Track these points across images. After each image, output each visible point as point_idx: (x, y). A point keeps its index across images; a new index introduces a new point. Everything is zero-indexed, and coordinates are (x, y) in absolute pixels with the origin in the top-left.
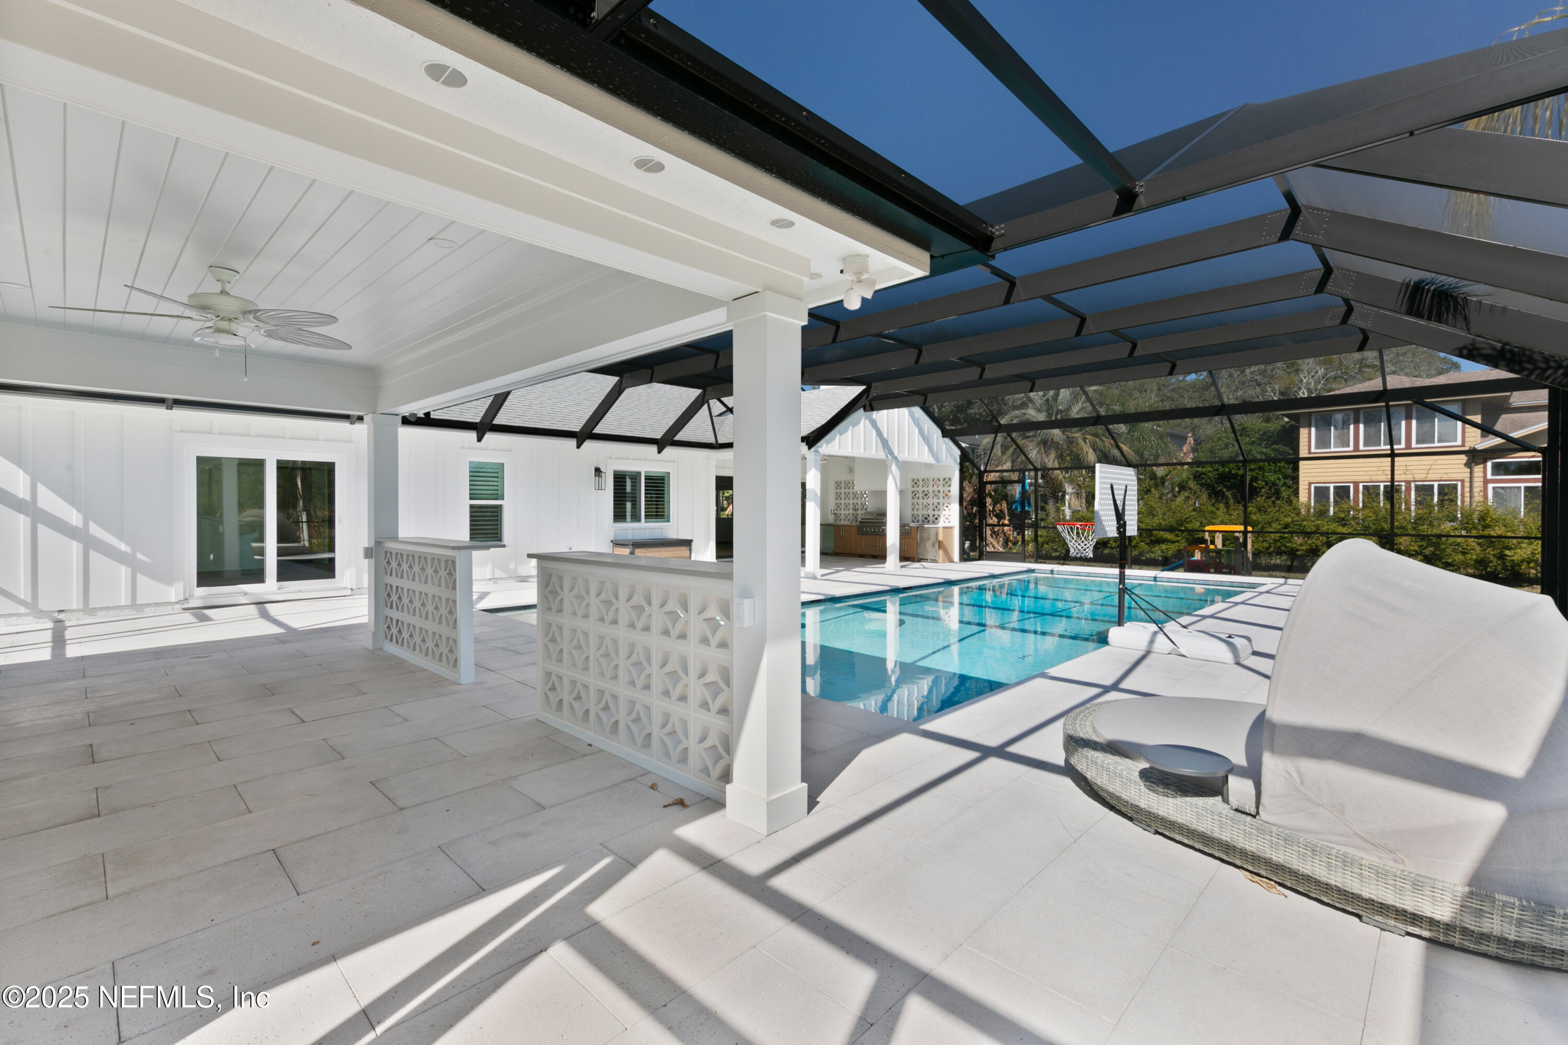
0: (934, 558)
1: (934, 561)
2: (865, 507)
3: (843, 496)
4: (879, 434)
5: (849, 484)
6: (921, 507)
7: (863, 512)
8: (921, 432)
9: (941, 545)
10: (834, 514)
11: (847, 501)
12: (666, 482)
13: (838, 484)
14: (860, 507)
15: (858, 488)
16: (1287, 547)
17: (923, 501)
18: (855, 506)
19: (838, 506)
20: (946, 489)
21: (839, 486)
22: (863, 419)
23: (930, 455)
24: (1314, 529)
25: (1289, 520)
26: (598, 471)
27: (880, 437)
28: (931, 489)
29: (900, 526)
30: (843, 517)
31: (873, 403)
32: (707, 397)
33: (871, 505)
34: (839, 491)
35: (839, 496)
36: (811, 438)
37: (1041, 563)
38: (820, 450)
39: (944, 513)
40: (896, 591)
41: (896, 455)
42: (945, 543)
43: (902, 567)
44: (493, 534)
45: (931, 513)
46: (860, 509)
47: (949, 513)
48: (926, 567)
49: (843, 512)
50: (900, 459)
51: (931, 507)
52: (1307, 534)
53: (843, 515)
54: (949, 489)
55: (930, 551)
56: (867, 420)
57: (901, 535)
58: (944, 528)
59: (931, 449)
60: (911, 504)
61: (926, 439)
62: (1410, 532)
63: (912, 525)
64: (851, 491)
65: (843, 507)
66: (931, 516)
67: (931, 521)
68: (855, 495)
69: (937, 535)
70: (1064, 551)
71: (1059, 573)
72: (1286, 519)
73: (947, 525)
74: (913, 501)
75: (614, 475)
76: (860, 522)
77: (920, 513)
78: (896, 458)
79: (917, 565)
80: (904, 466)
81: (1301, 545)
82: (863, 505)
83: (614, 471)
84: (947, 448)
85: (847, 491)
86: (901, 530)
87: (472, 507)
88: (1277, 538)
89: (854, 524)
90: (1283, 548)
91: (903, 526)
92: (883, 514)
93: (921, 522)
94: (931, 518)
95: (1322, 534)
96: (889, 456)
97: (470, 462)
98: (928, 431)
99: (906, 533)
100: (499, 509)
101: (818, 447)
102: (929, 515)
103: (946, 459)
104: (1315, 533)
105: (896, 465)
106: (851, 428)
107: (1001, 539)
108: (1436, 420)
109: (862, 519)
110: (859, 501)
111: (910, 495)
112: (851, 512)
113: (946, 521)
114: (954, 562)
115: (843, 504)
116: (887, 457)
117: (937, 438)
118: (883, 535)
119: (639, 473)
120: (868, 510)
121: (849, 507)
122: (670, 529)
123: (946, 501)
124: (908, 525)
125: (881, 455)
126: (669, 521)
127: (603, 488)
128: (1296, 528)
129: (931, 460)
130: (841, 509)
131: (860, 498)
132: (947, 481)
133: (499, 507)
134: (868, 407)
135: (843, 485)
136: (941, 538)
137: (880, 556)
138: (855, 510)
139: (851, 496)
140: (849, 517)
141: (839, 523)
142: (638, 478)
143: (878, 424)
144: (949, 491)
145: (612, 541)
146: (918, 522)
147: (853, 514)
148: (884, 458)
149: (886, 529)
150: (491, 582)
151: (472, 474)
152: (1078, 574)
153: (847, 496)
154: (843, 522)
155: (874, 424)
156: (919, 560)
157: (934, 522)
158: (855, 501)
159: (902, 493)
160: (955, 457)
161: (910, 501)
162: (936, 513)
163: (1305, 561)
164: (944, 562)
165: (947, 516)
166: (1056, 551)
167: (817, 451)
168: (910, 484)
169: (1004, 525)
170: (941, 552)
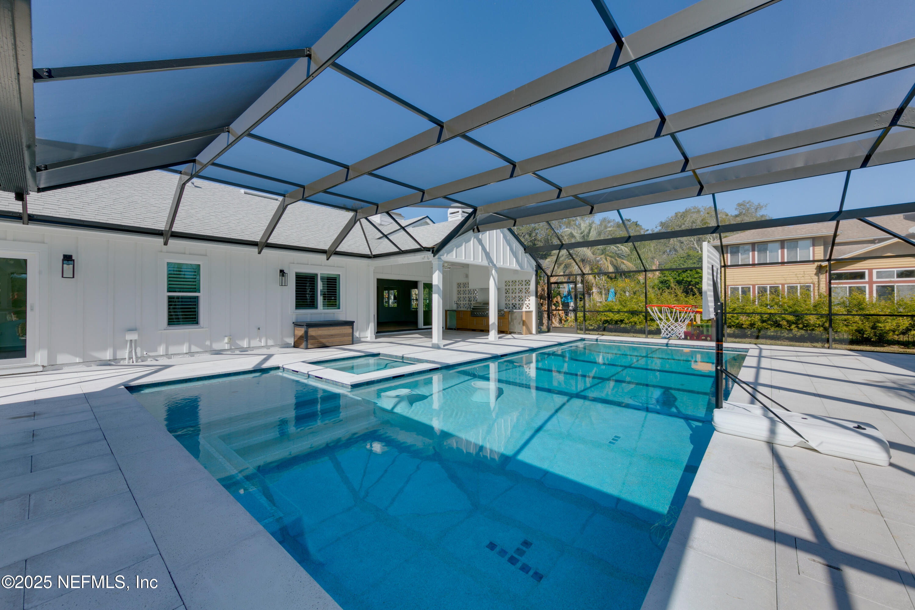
0: (520, 332)
1: (520, 333)
2: (476, 299)
3: (462, 292)
4: (484, 249)
5: (466, 285)
6: (511, 299)
7: (474, 302)
8: (511, 249)
9: (524, 323)
10: (456, 303)
11: (465, 296)
12: (337, 281)
13: (459, 285)
14: (472, 299)
15: (471, 287)
16: (735, 323)
17: (512, 295)
18: (470, 299)
19: (459, 299)
20: (527, 287)
21: (459, 286)
22: (473, 238)
23: (517, 265)
24: (751, 311)
25: (736, 305)
26: (282, 272)
27: (484, 252)
28: (517, 287)
29: (498, 311)
30: (462, 306)
31: (479, 226)
32: (358, 217)
33: (480, 298)
34: (459, 289)
35: (459, 292)
36: (435, 249)
37: (587, 334)
38: (442, 257)
39: (526, 302)
40: (495, 358)
41: (495, 263)
42: (527, 322)
43: (499, 338)
44: (192, 318)
45: (517, 302)
46: (472, 301)
47: (529, 302)
48: (516, 337)
49: (462, 303)
50: (497, 266)
51: (517, 299)
52: (748, 314)
53: (462, 304)
54: (529, 287)
55: (517, 327)
56: (475, 239)
57: (498, 317)
58: (526, 312)
59: (517, 261)
60: (504, 297)
61: (514, 253)
62: (813, 312)
63: (505, 310)
64: (467, 289)
65: (462, 299)
66: (517, 304)
67: (517, 308)
68: (469, 291)
69: (522, 316)
70: (596, 326)
71: (602, 341)
72: (734, 305)
73: (528, 310)
74: (506, 295)
75: (296, 275)
76: (473, 309)
77: (511, 303)
78: (495, 265)
79: (509, 336)
80: (501, 271)
81: (745, 321)
82: (475, 298)
83: (296, 273)
84: (527, 261)
85: (464, 289)
86: (498, 314)
87: (170, 298)
88: (730, 317)
89: (469, 310)
90: (732, 323)
91: (499, 311)
92: (487, 304)
93: (511, 308)
94: (517, 306)
95: (758, 314)
96: (490, 263)
97: (168, 264)
98: (516, 248)
99: (502, 315)
100: (197, 300)
101: (441, 256)
102: (516, 304)
103: (527, 267)
104: (753, 313)
105: (495, 270)
106: (464, 244)
107: (558, 319)
108: (798, 249)
109: (474, 307)
110: (472, 296)
111: (504, 291)
112: (467, 302)
113: (527, 307)
114: (532, 334)
115: (462, 297)
116: (489, 265)
117: (521, 253)
118: (487, 316)
119: (317, 275)
120: (478, 301)
121: (466, 299)
122: (340, 314)
123: (527, 294)
124: (503, 310)
125: (485, 263)
126: (339, 308)
127: (286, 285)
128: (740, 311)
129: (518, 268)
130: (461, 301)
131: (472, 294)
132: (528, 283)
133: (197, 298)
134: (476, 230)
135: (462, 286)
136: (524, 319)
137: (485, 331)
138: (470, 301)
139: (467, 292)
140: (466, 306)
141: (459, 309)
142: (316, 278)
143: (483, 242)
144: (529, 288)
145: (293, 323)
146: (509, 308)
147: (469, 304)
148: (487, 265)
149: (489, 313)
150: (188, 356)
151: (170, 272)
152: (614, 341)
153: (464, 292)
154: (462, 309)
155: (480, 242)
156: (511, 333)
157: (519, 308)
158: (470, 296)
159: (499, 289)
160: (532, 267)
161: (504, 295)
162: (521, 302)
163: (746, 331)
164: (526, 334)
165: (528, 304)
166: (591, 325)
167: (439, 258)
168: (504, 284)
169: (559, 310)
170: (524, 327)
